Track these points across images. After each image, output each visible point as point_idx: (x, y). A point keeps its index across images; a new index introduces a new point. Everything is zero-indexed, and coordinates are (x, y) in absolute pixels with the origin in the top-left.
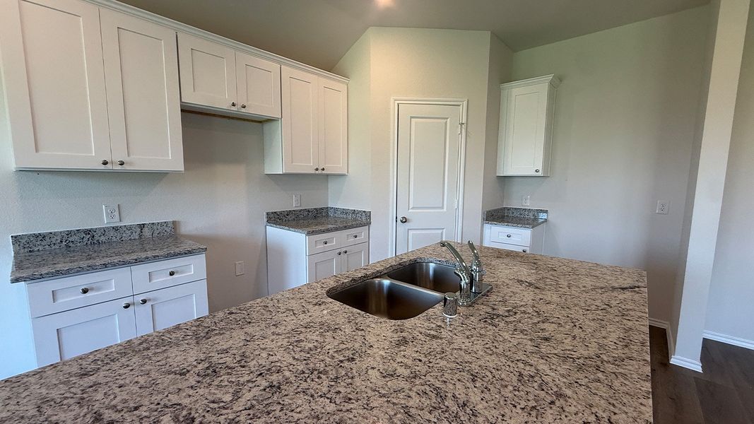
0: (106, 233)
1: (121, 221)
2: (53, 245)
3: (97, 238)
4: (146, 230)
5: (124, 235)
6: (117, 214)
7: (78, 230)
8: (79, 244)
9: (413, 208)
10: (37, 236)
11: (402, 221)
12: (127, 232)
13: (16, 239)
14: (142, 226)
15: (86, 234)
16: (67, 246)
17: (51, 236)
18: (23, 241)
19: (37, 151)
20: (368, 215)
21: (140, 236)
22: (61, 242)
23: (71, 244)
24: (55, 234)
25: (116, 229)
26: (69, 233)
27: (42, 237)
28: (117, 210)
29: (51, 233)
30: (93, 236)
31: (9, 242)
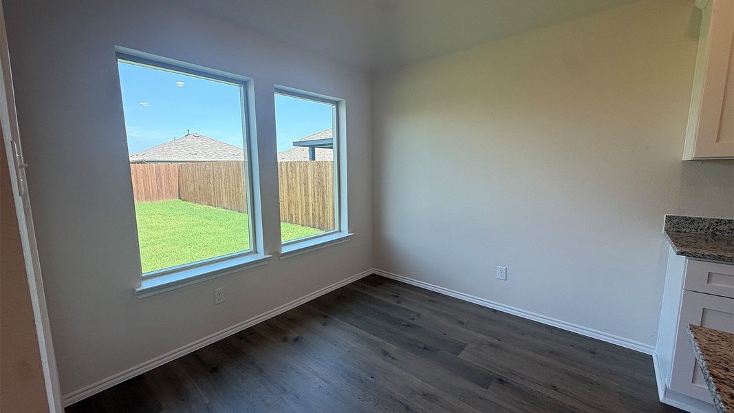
2: (699, 230)
10: (686, 219)
13: (669, 219)
16: (714, 234)
17: (700, 221)
18: (675, 221)
19: (718, 140)
22: (709, 228)
23: (718, 233)
24: (705, 220)
26: (719, 222)
27: (692, 221)
29: (701, 219)
31: (663, 219)
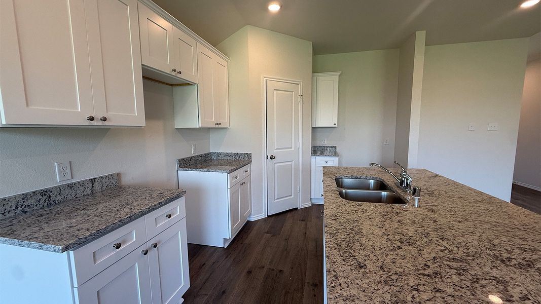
0: (62, 192)
1: (72, 178)
3: (53, 198)
4: (96, 184)
5: (78, 192)
6: (68, 171)
7: (34, 192)
8: (35, 208)
9: (277, 149)
11: (271, 158)
12: (81, 188)
14: (93, 181)
15: (42, 196)
17: (5, 202)
19: (27, 105)
20: (249, 156)
21: (92, 191)
22: (17, 208)
23: (27, 209)
24: (9, 200)
25: (70, 186)
26: (25, 197)
28: (69, 168)
30: (50, 197)
